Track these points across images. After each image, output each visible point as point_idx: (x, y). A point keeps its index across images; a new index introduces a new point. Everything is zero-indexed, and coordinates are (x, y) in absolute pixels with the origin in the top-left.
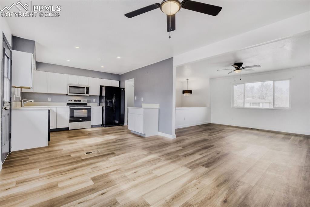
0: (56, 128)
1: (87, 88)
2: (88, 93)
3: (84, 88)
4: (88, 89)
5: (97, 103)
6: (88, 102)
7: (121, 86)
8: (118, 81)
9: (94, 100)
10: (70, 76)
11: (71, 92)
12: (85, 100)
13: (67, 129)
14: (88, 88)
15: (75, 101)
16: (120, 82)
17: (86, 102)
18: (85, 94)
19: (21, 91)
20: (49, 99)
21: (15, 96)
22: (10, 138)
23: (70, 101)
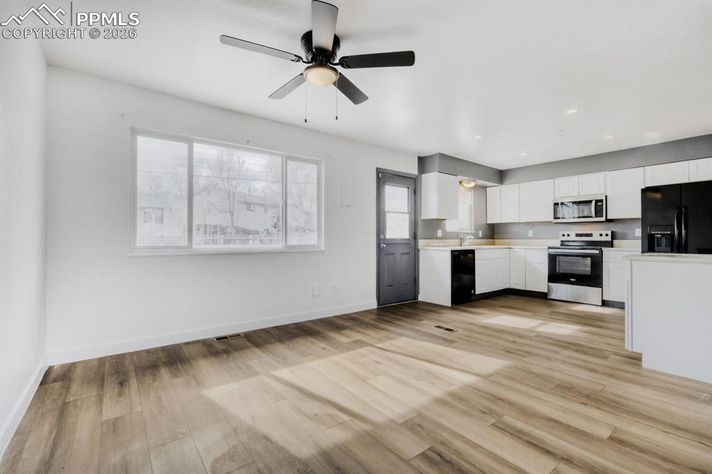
0: (524, 289)
1: (598, 201)
2: (600, 213)
3: (591, 202)
4: (600, 204)
6: (612, 239)
10: (558, 180)
11: (558, 216)
12: (604, 232)
14: (601, 201)
15: (578, 235)
17: (608, 239)
18: (591, 217)
19: (485, 222)
20: (531, 233)
21: (444, 232)
22: (415, 283)
23: (566, 235)
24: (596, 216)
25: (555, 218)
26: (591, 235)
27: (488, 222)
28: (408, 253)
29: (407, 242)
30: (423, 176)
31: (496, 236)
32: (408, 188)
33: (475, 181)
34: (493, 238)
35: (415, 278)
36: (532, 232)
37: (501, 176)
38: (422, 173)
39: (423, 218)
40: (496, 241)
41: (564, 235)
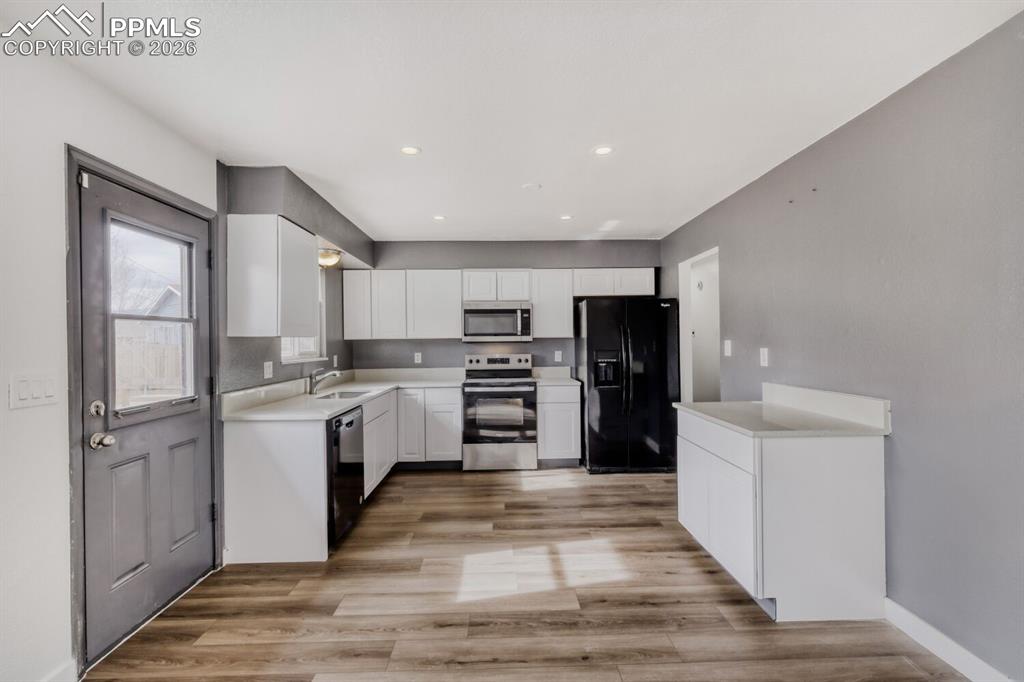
0: (423, 460)
1: (524, 311)
2: (526, 329)
3: (514, 311)
4: (525, 315)
5: (569, 368)
6: (533, 366)
7: (666, 294)
8: (653, 270)
9: (558, 356)
10: (467, 273)
11: (470, 332)
12: (523, 357)
13: (456, 467)
14: (527, 311)
15: (491, 361)
16: (658, 272)
17: (528, 366)
18: (516, 335)
19: (340, 338)
20: (418, 358)
21: (278, 365)
22: (213, 520)
23: (474, 361)
24: (523, 334)
25: (465, 335)
26: (506, 361)
27: (346, 338)
28: (193, 441)
29: (188, 407)
30: (233, 219)
31: (354, 364)
32: (190, 245)
33: (339, 253)
34: (350, 366)
35: (213, 506)
36: (420, 354)
37: (375, 251)
38: (229, 211)
39: (231, 333)
40: (358, 372)
41: (471, 361)
